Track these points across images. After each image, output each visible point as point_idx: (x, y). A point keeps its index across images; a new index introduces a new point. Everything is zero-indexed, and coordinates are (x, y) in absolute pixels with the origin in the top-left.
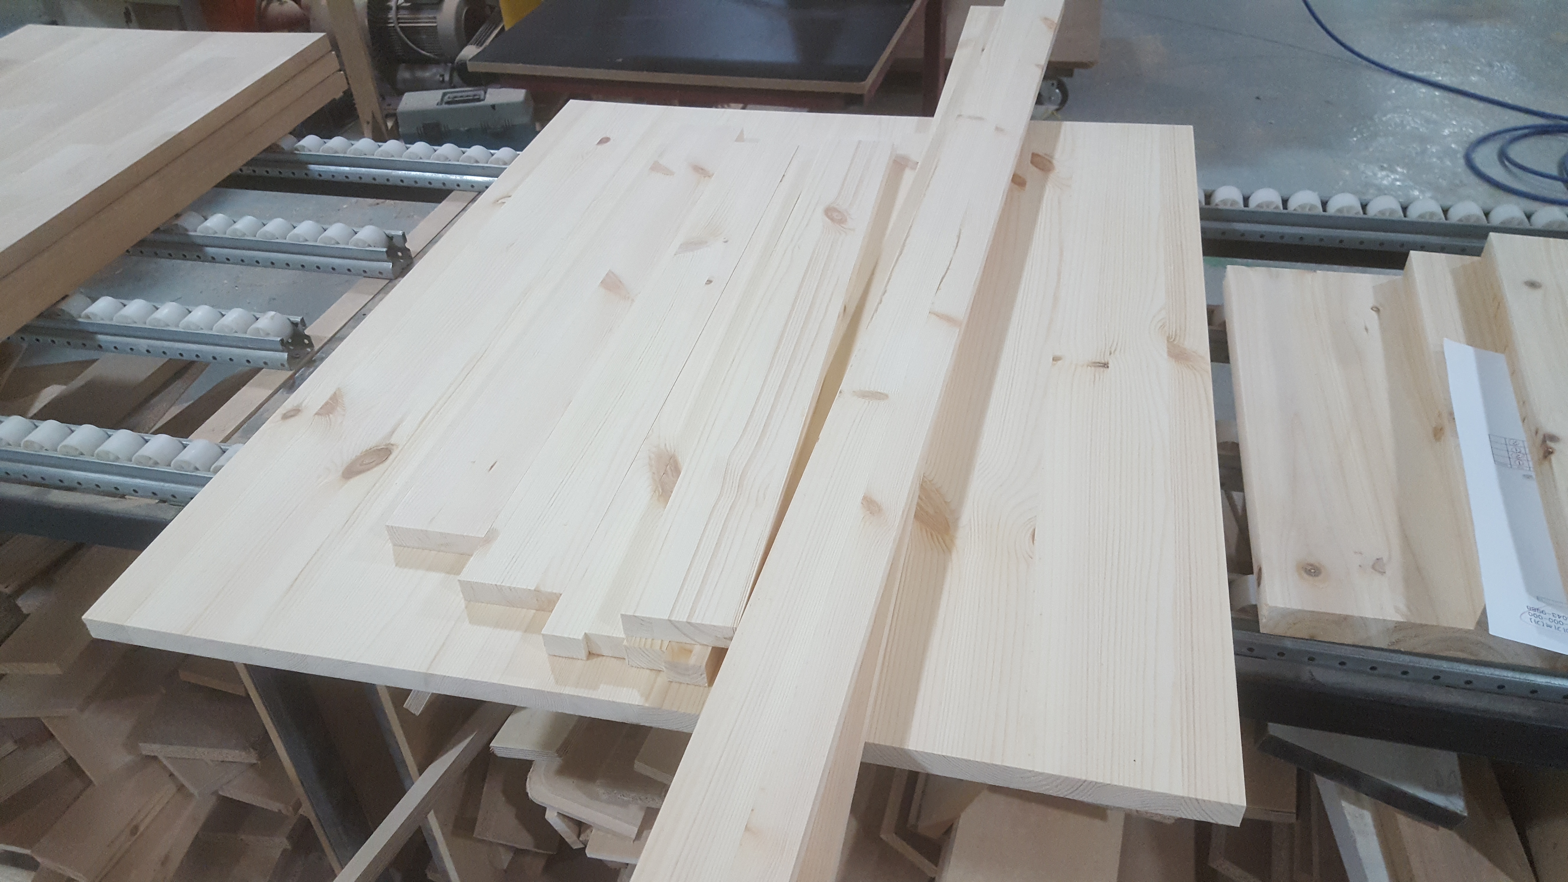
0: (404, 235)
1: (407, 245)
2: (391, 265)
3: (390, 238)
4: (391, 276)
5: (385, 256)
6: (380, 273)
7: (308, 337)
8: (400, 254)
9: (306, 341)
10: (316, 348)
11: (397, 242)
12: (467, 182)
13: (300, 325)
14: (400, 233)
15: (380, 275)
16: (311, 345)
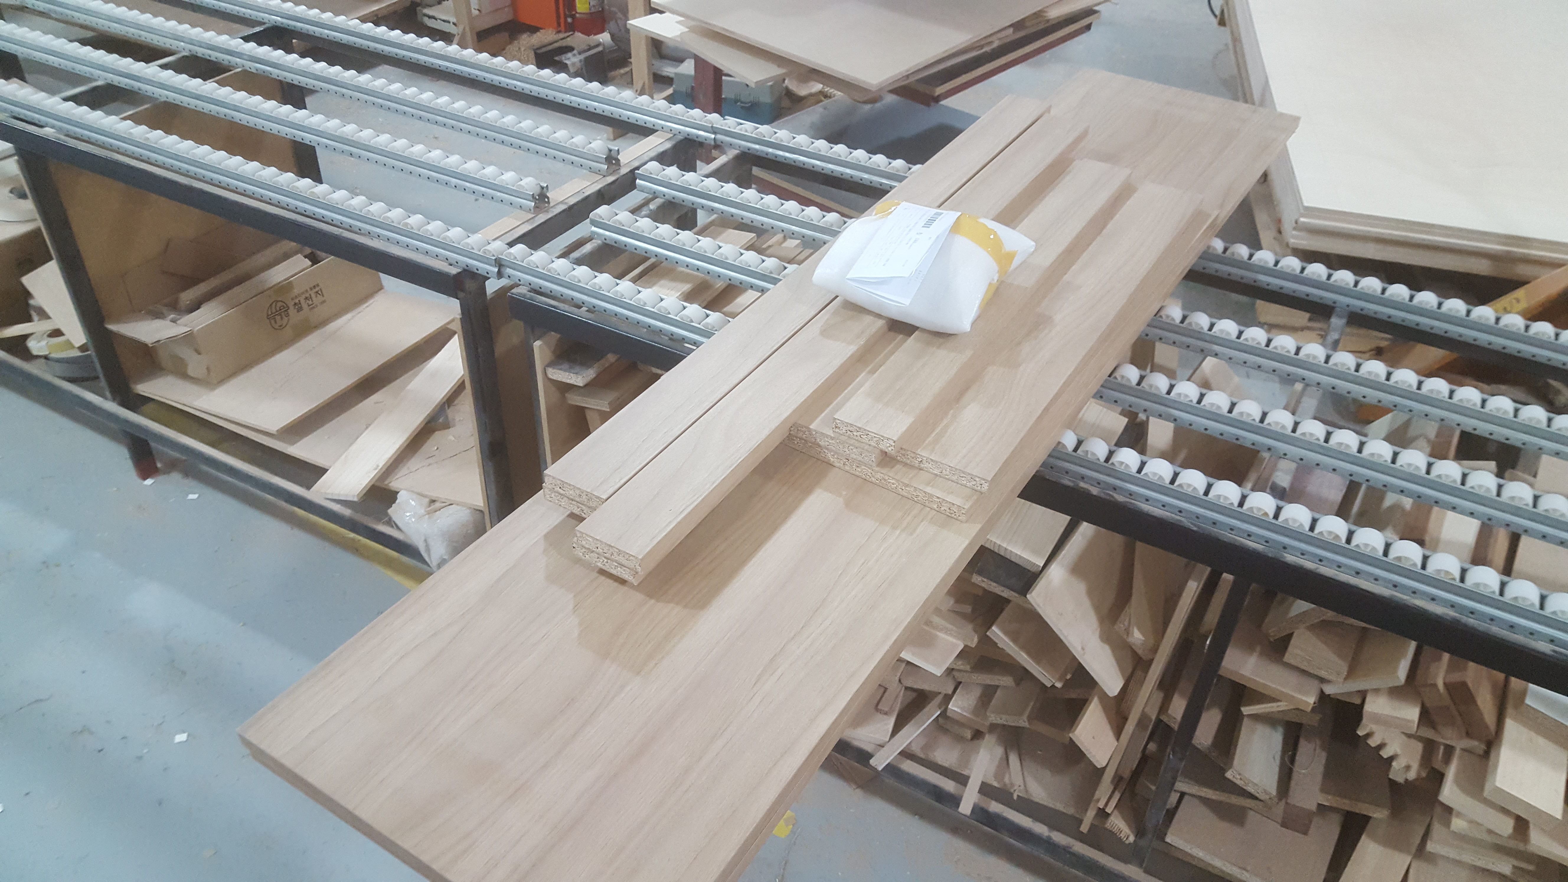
0: (618, 150)
1: (619, 157)
2: (606, 167)
3: (610, 150)
4: (605, 173)
5: (604, 161)
7: (548, 198)
8: (614, 162)
9: (546, 200)
10: (552, 205)
11: (613, 154)
12: (668, 126)
13: (545, 189)
14: (617, 148)
15: (600, 171)
16: (549, 202)
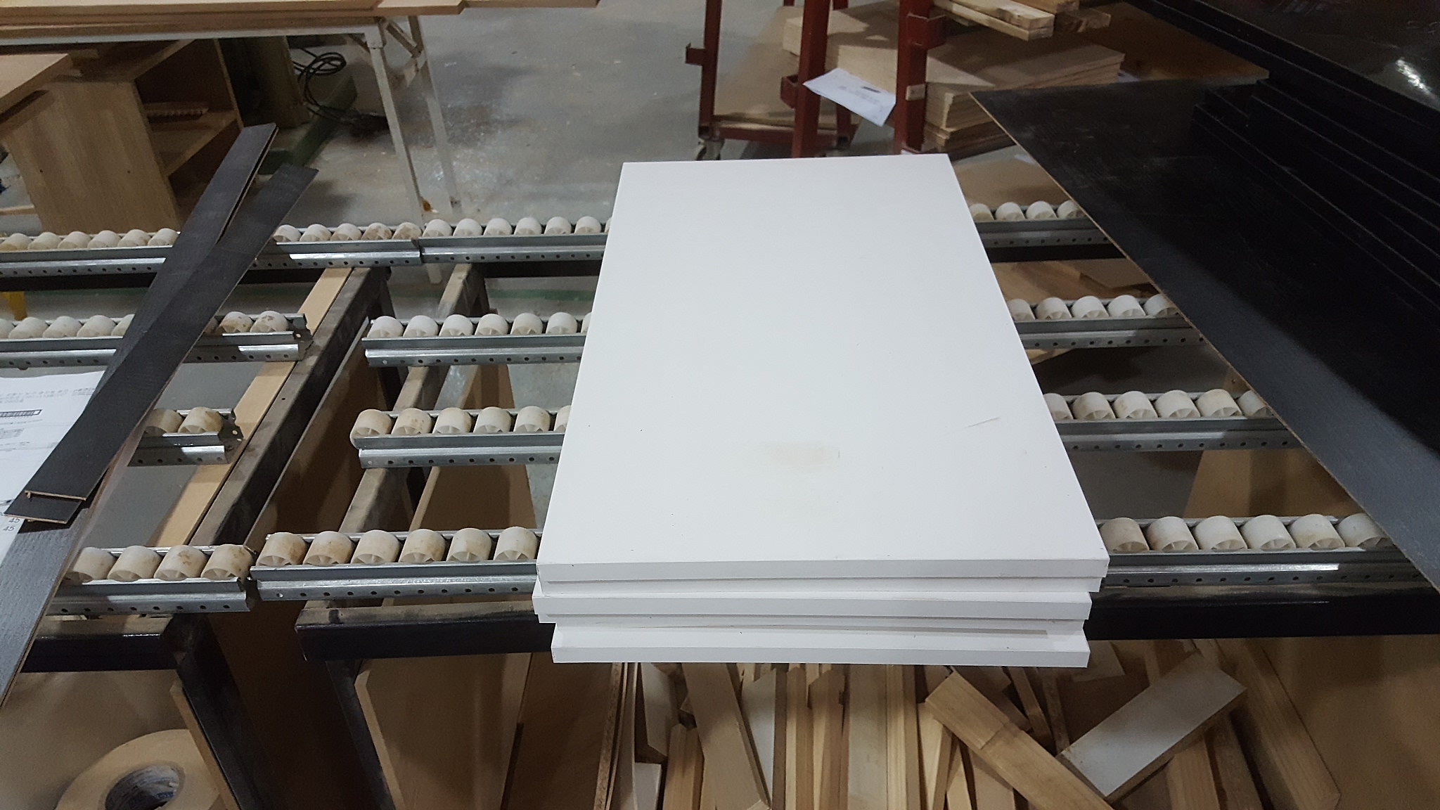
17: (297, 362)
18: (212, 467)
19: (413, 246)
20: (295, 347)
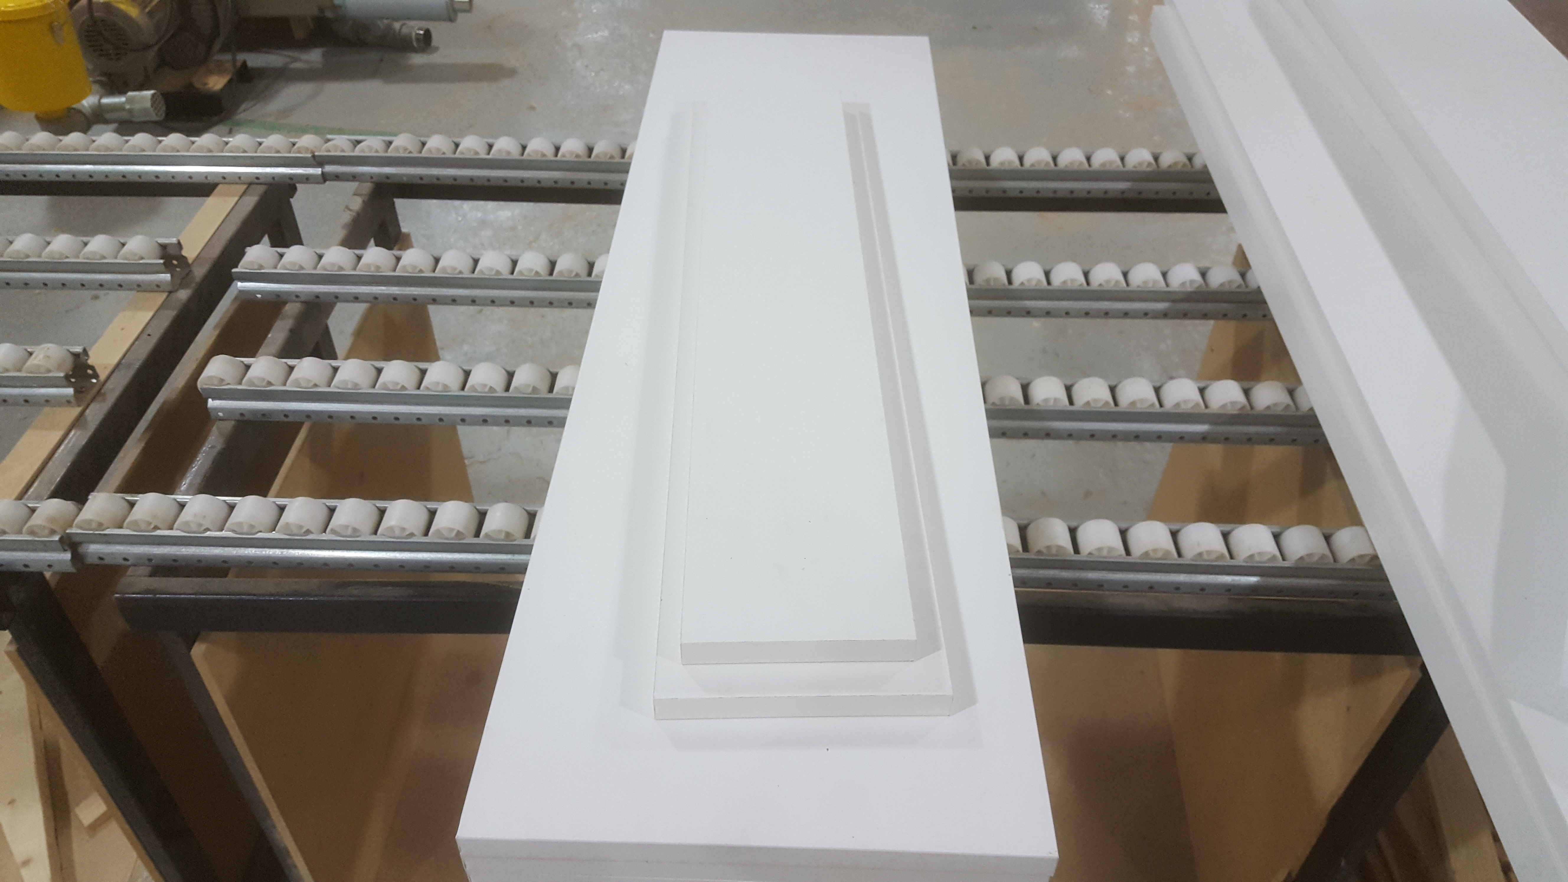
0: (179, 243)
1: (184, 253)
3: (164, 247)
4: (170, 288)
5: (163, 268)
6: (158, 286)
7: (92, 366)
8: (175, 262)
9: (90, 371)
10: (103, 377)
11: (172, 251)
12: (231, 173)
13: (82, 356)
14: (178, 241)
15: (158, 287)
16: (95, 374)
17: (170, 292)
18: (58, 410)
19: (313, 162)
20: (167, 277)
